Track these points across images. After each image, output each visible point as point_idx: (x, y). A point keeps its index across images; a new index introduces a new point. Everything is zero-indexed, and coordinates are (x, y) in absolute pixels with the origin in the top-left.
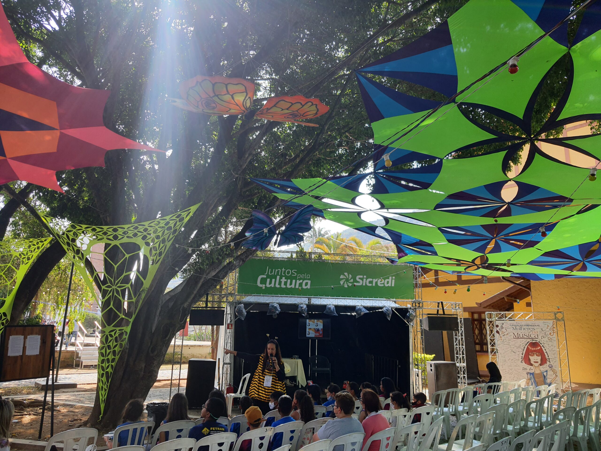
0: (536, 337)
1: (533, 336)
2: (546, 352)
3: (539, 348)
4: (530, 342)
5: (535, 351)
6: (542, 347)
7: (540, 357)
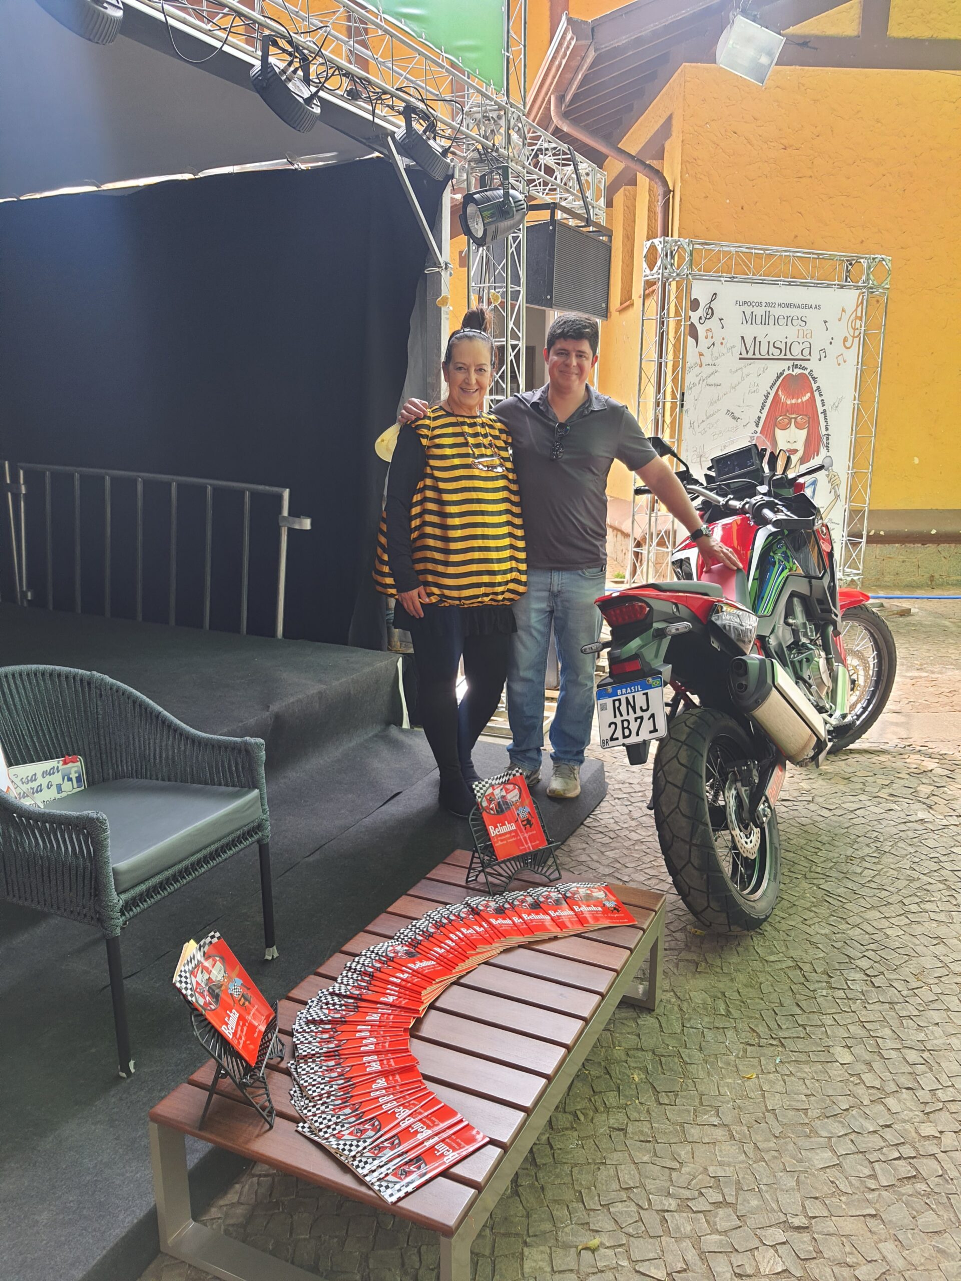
0: (806, 352)
1: (796, 351)
2: (825, 411)
3: (808, 395)
4: (786, 373)
5: (794, 409)
6: (816, 394)
7: (805, 432)
